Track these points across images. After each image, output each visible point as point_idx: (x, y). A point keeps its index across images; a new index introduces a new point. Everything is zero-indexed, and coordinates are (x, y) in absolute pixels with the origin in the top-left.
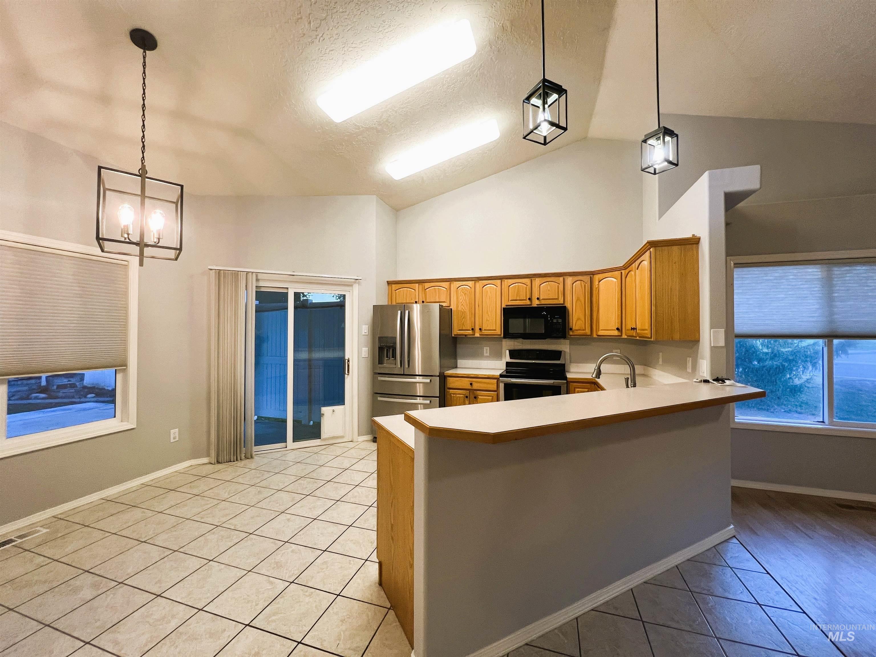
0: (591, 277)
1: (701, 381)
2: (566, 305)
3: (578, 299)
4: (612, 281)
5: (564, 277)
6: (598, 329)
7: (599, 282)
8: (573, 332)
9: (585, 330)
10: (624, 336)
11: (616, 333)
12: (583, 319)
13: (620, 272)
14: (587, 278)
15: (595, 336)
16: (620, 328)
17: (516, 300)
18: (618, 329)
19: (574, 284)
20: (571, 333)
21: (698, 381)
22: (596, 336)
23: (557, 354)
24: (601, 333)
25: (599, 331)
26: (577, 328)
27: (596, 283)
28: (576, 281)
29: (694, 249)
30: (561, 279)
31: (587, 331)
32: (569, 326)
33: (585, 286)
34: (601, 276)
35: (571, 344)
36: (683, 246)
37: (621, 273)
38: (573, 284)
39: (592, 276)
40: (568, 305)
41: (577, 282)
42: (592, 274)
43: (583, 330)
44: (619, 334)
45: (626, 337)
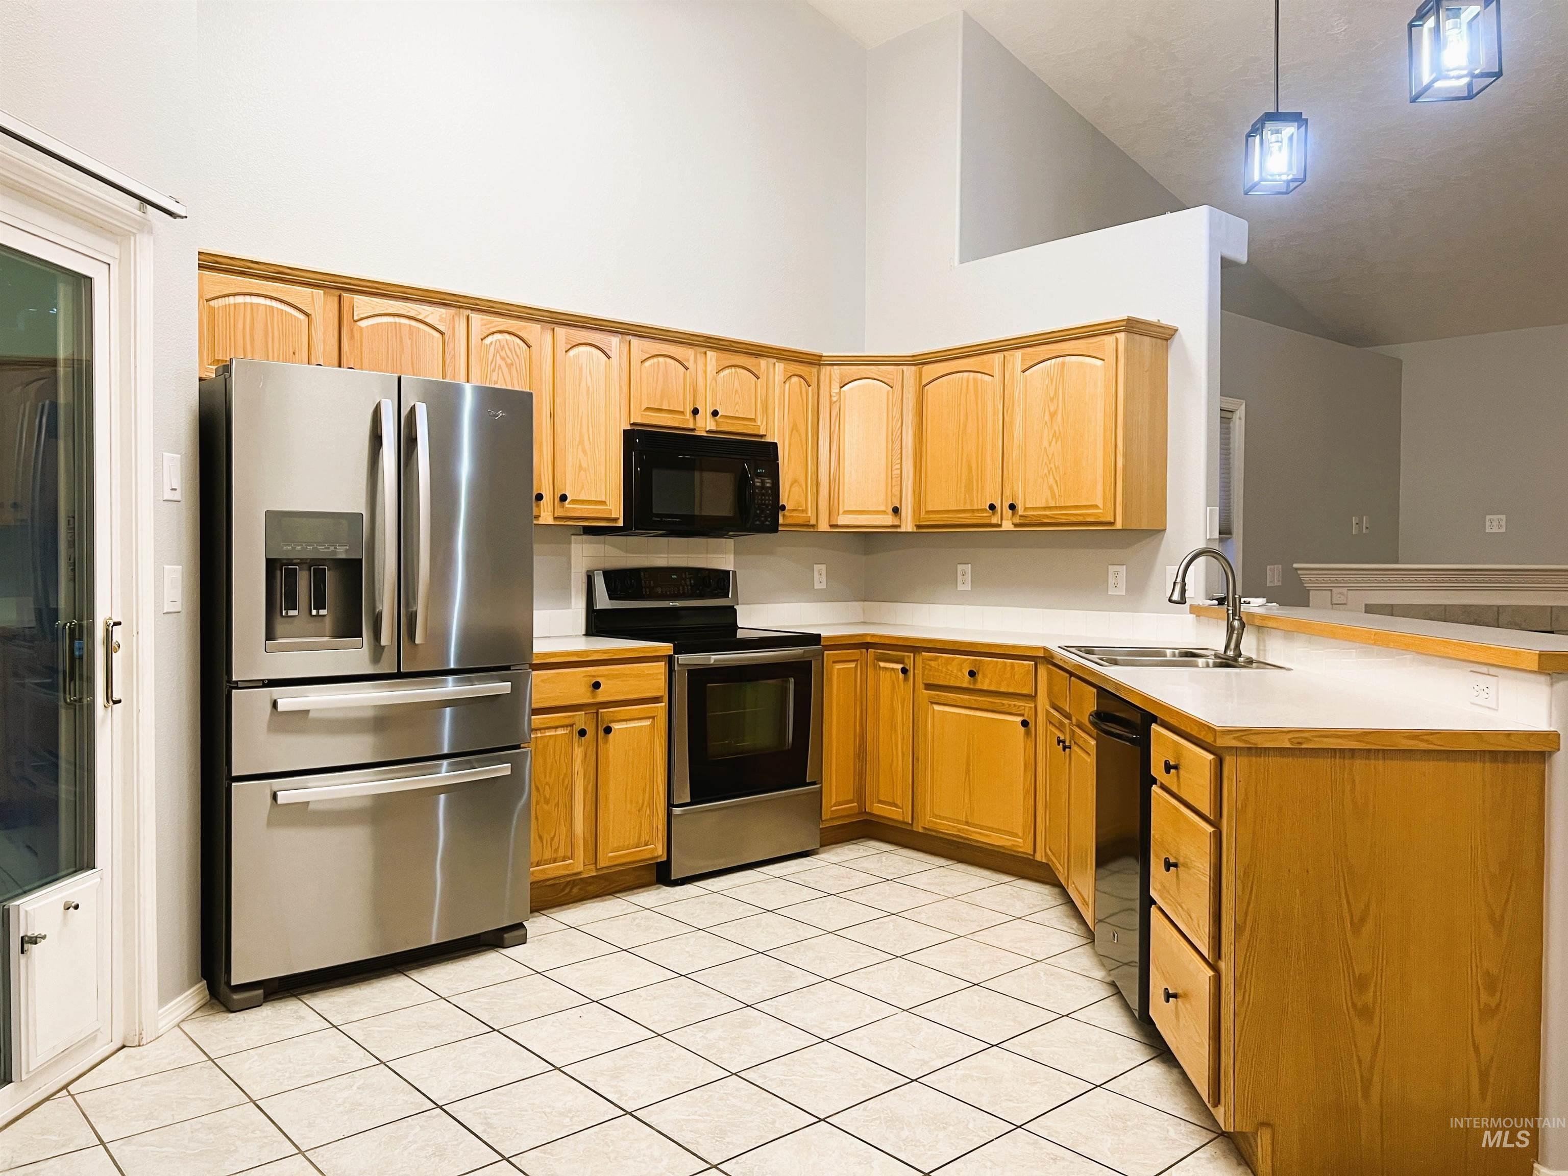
0: (818, 372)
2: (773, 439)
5: (768, 360)
6: (835, 511)
7: (843, 386)
8: (785, 515)
9: (806, 510)
10: (907, 528)
11: (889, 519)
12: (803, 483)
14: (812, 374)
15: (824, 527)
16: (899, 507)
17: (659, 410)
18: (895, 510)
19: (788, 384)
20: (781, 520)
22: (828, 529)
24: (844, 519)
25: (839, 514)
26: (792, 505)
29: (1164, 351)
30: (762, 364)
31: (810, 514)
33: (807, 393)
34: (849, 372)
37: (903, 371)
38: (784, 383)
39: (821, 368)
41: (793, 380)
42: (820, 364)
43: (803, 512)
44: (896, 522)
45: (911, 529)
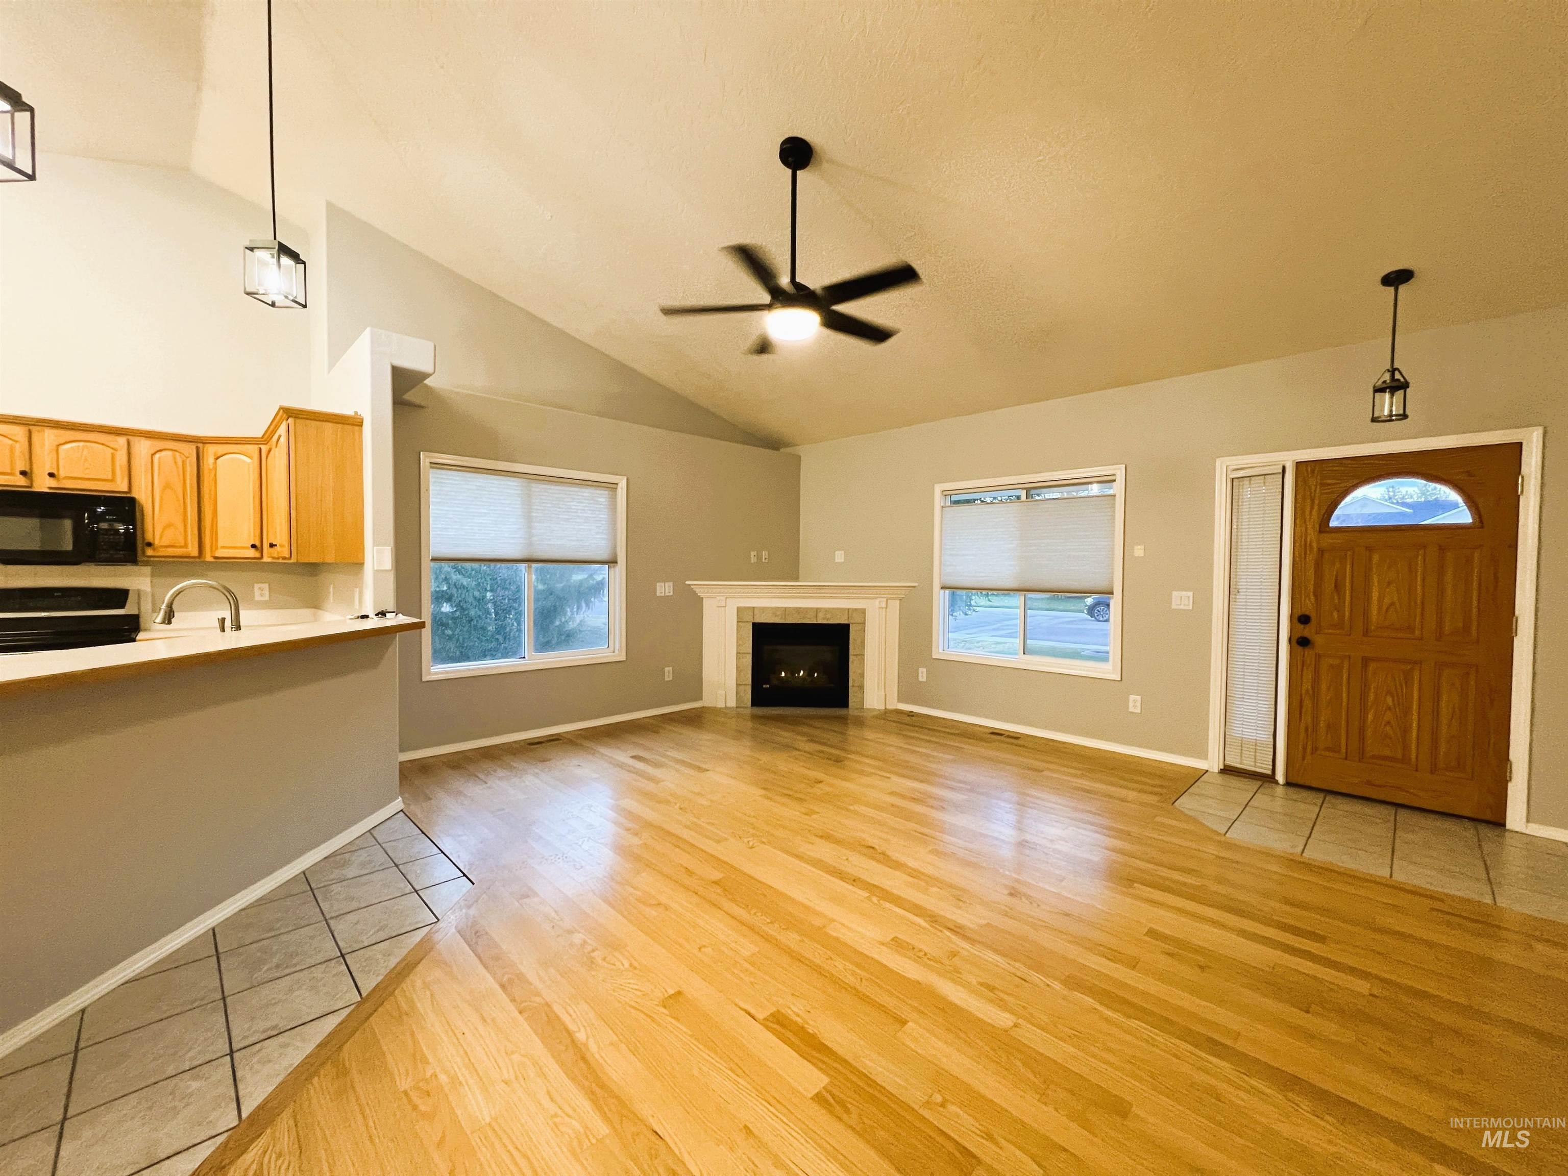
0: (198, 448)
1: (358, 618)
2: (134, 494)
3: (167, 486)
4: (244, 462)
5: (130, 438)
6: (214, 547)
7: (217, 459)
8: (154, 550)
9: (186, 546)
10: (266, 559)
11: (252, 553)
12: (180, 526)
13: (257, 447)
14: (191, 450)
15: (208, 558)
16: (258, 544)
18: (253, 546)
19: (157, 456)
20: (149, 552)
21: (352, 617)
22: (212, 560)
23: (119, 597)
24: (220, 553)
25: (217, 548)
26: (165, 542)
27: (209, 461)
28: (161, 451)
29: (357, 434)
30: (122, 441)
31: (190, 549)
32: (143, 538)
33: (184, 463)
34: (221, 449)
35: (153, 575)
36: (340, 426)
37: (260, 449)
38: (153, 455)
39: (200, 445)
40: (141, 494)
41: (164, 453)
42: (199, 442)
43: (181, 547)
44: (258, 555)
45: (269, 560)
